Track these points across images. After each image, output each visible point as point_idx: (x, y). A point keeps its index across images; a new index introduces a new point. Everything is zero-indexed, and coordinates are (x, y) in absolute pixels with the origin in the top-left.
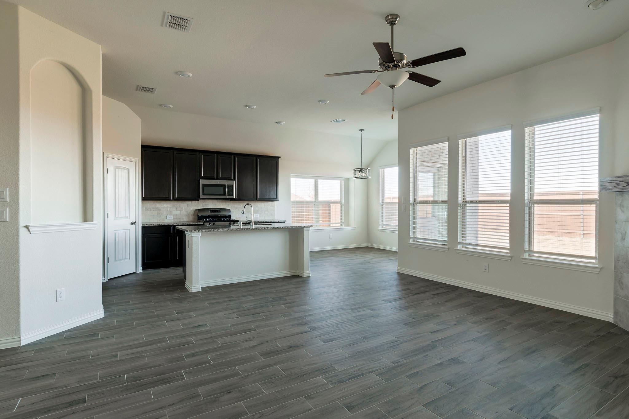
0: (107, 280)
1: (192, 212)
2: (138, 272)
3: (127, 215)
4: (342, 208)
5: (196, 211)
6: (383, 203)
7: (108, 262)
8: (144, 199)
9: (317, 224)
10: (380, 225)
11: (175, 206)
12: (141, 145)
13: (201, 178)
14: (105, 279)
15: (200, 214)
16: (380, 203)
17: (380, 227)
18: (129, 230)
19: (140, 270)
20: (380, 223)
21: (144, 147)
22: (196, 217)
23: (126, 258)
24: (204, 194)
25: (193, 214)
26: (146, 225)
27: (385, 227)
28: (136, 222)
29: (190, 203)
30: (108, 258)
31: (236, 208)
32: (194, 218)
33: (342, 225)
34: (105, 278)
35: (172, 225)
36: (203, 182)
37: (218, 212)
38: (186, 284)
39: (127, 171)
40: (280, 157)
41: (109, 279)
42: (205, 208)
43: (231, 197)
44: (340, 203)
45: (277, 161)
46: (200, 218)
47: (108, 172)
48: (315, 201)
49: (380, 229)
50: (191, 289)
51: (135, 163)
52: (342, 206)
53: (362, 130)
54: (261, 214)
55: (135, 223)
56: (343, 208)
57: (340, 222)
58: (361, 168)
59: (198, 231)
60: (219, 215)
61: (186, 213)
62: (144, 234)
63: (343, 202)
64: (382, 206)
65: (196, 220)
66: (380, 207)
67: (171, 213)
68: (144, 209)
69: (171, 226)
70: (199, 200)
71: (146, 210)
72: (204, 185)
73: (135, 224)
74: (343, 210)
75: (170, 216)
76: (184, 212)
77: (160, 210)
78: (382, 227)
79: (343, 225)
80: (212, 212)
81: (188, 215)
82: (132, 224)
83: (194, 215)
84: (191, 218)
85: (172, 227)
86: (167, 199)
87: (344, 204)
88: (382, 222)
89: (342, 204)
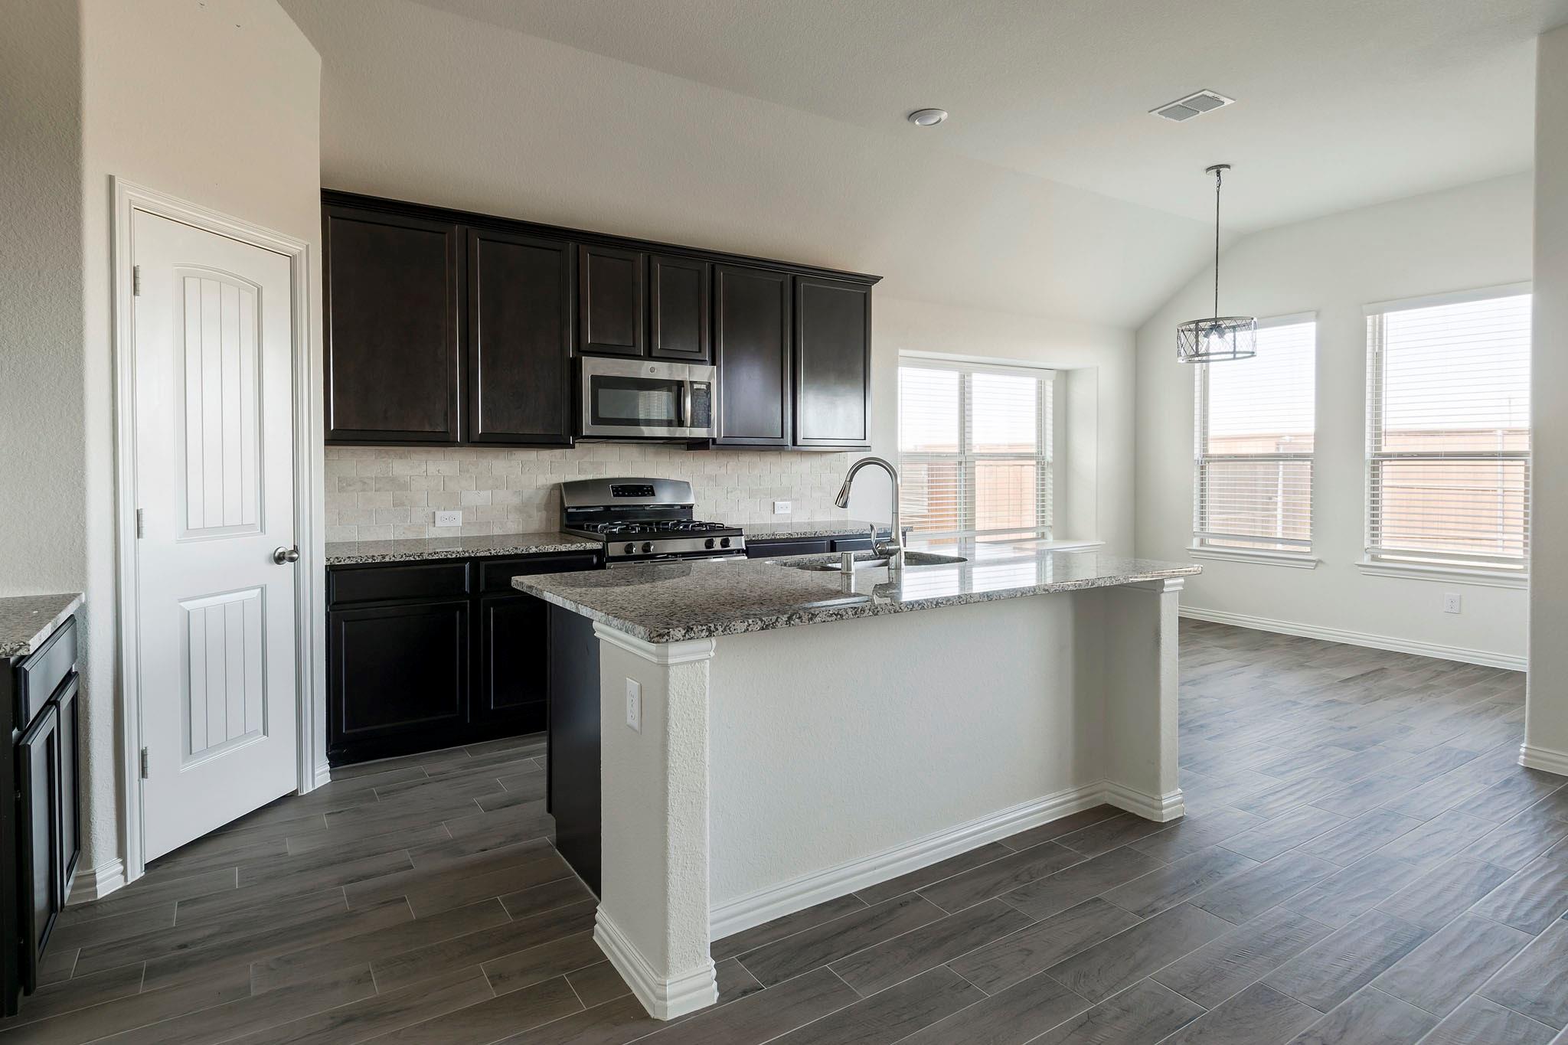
0: (136, 873)
1: (541, 497)
2: (307, 789)
3: (252, 517)
5: (557, 493)
6: (1207, 459)
7: (144, 773)
8: (335, 438)
10: (1195, 536)
11: (468, 471)
12: (321, 189)
13: (582, 350)
14: (124, 873)
15: (572, 503)
16: (1196, 458)
17: (1195, 544)
18: (263, 589)
19: (320, 774)
20: (1196, 528)
21: (329, 198)
22: (556, 516)
23: (246, 735)
24: (597, 420)
25: (544, 502)
26: (348, 562)
27: (1212, 541)
28: (296, 550)
29: (531, 456)
30: (143, 756)
32: (548, 520)
33: (1043, 536)
34: (124, 863)
35: (469, 559)
36: (592, 367)
37: (643, 495)
38: (597, 926)
39: (249, 299)
40: (877, 279)
41: (149, 866)
42: (590, 477)
43: (701, 432)
44: (1039, 459)
45: (865, 294)
46: (573, 522)
47: (141, 287)
48: (962, 452)
49: (1195, 550)
50: (664, 998)
51: (293, 259)
52: (1043, 469)
53: (1218, 169)
54: (796, 500)
55: (291, 552)
56: (1049, 476)
57: (1034, 523)
58: (1216, 319)
59: (704, 634)
60: (648, 508)
61: (515, 500)
62: (334, 604)
63: (1049, 455)
64: (1202, 467)
65: (557, 528)
66: (1197, 474)
67: (453, 501)
68: (336, 485)
69: (464, 560)
70: (573, 447)
71: (341, 490)
72: (598, 382)
73: (292, 560)
74: (1049, 482)
75: (447, 513)
76: (507, 498)
77: (404, 486)
78: (1202, 543)
79: (1050, 536)
80: (620, 496)
81: (522, 509)
82: (279, 559)
83: (548, 506)
84: (537, 521)
85: (467, 566)
86: (441, 440)
87: (1051, 464)
88: (1202, 524)
89: (1046, 466)
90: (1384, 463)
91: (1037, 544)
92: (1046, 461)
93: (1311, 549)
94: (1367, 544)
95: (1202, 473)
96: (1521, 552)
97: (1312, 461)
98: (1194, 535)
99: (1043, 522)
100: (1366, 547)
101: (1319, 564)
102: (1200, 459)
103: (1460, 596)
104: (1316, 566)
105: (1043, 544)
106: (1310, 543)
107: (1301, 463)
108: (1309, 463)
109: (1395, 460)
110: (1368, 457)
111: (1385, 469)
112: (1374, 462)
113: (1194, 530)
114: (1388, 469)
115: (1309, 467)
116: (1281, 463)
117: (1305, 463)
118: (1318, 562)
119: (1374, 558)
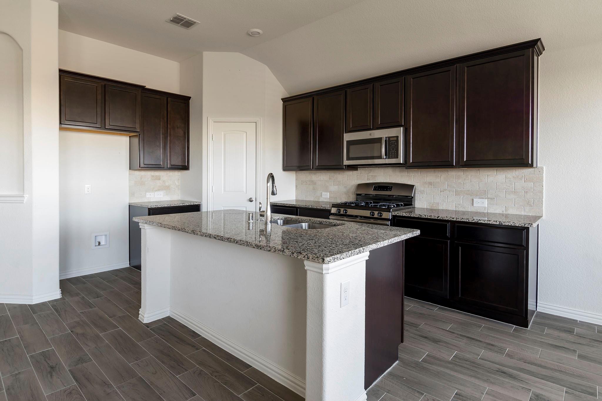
11: (331, 179)
24: (348, 158)
25: (354, 191)
28: (257, 198)
31: (430, 184)
36: (348, 137)
37: (387, 190)
43: (394, 161)
47: (213, 139)
51: (256, 123)
54: (492, 199)
67: (326, 190)
72: (350, 143)
75: (325, 193)
76: (342, 189)
77: (315, 184)
80: (378, 190)
81: (347, 193)
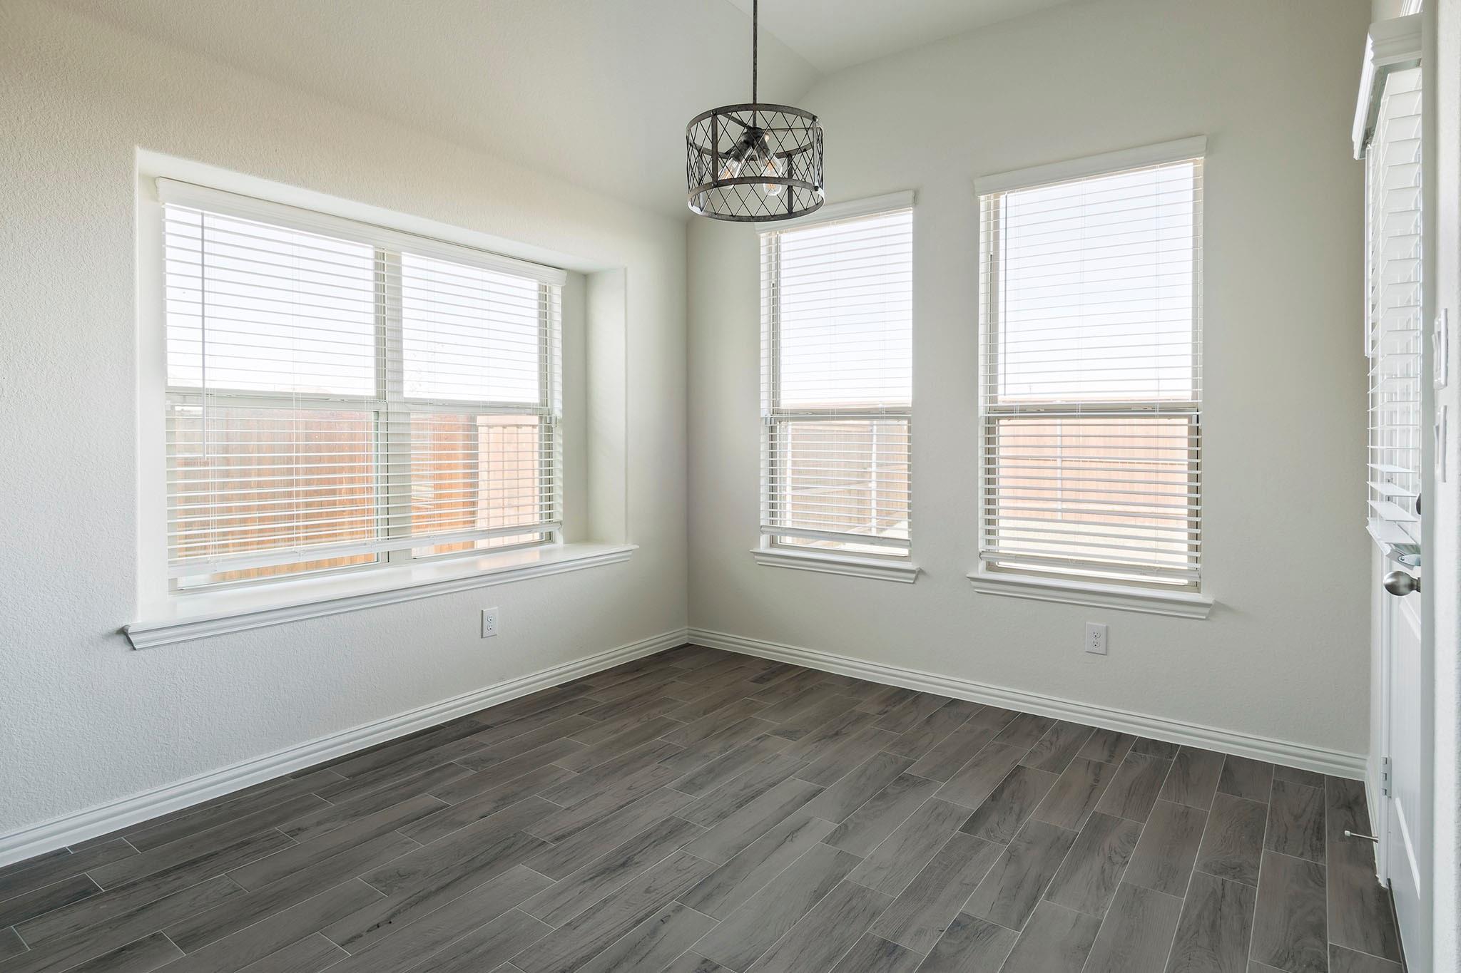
4: (549, 438)
6: (778, 416)
9: (390, 546)
10: (763, 532)
16: (763, 415)
17: (763, 545)
20: (764, 520)
27: (788, 540)
33: (550, 538)
44: (541, 412)
48: (381, 396)
49: (760, 555)
52: (549, 429)
56: (558, 441)
57: (537, 519)
63: (557, 411)
64: (772, 429)
66: (763, 439)
74: (558, 450)
78: (773, 543)
79: (559, 538)
87: (561, 421)
88: (772, 514)
89: (553, 425)
90: (1002, 422)
91: (542, 552)
92: (553, 416)
93: (910, 551)
94: (982, 546)
95: (772, 438)
96: (1184, 559)
97: (909, 420)
98: (761, 530)
99: (550, 515)
100: (980, 550)
101: (921, 577)
102: (769, 416)
103: (1107, 627)
104: (916, 578)
105: (550, 551)
106: (908, 543)
107: (895, 422)
108: (906, 422)
109: (1016, 417)
110: (982, 413)
111: (1002, 431)
112: (989, 420)
113: (762, 524)
114: (1005, 429)
115: (906, 428)
116: (875, 422)
117: (901, 422)
118: (920, 572)
119: (991, 567)
